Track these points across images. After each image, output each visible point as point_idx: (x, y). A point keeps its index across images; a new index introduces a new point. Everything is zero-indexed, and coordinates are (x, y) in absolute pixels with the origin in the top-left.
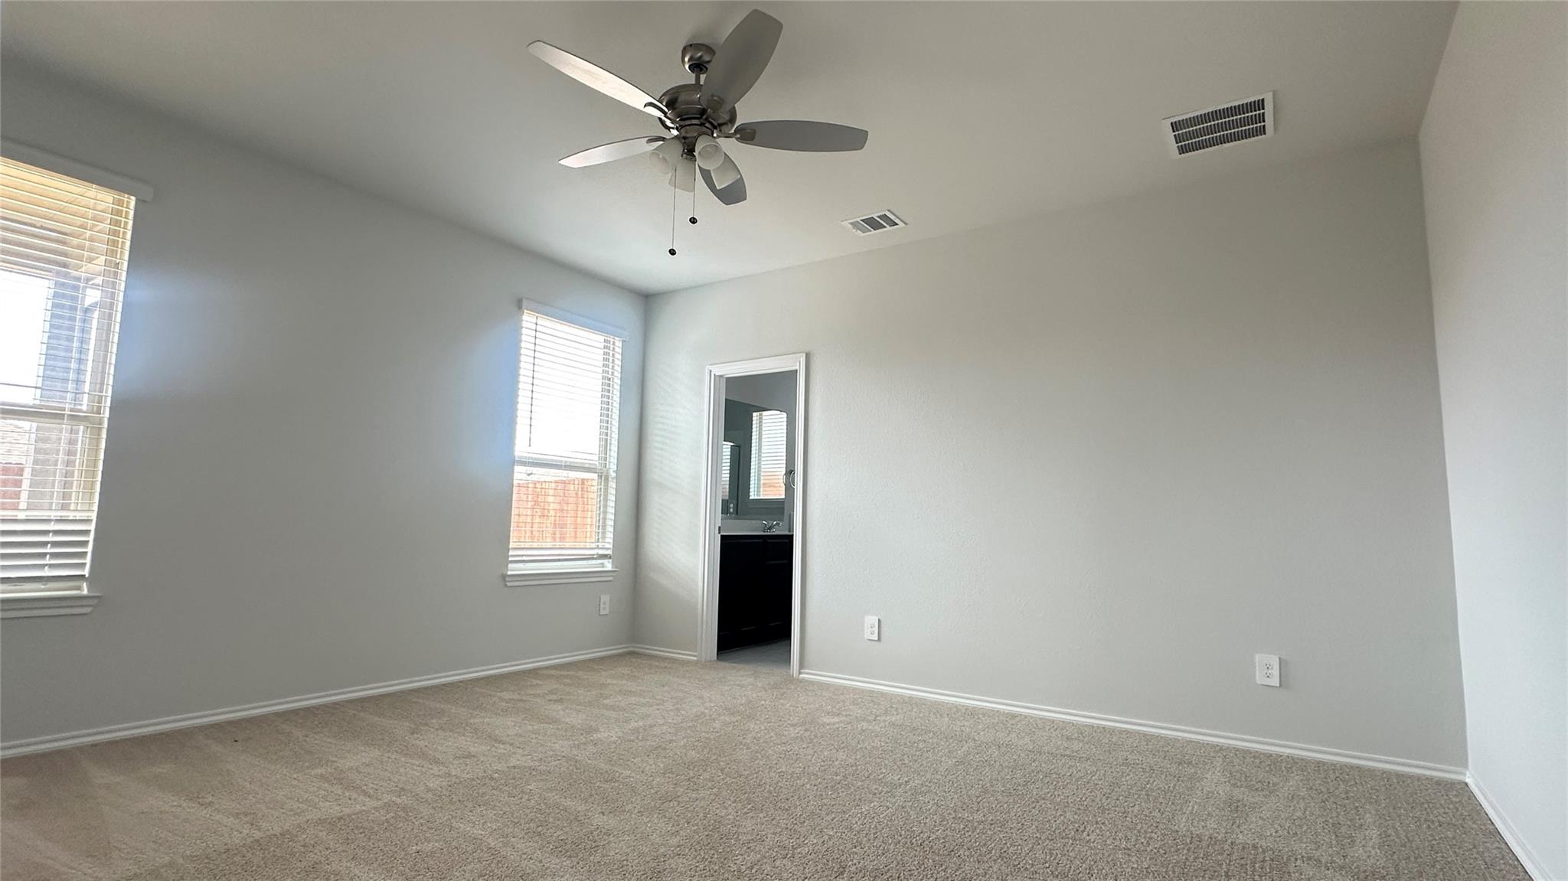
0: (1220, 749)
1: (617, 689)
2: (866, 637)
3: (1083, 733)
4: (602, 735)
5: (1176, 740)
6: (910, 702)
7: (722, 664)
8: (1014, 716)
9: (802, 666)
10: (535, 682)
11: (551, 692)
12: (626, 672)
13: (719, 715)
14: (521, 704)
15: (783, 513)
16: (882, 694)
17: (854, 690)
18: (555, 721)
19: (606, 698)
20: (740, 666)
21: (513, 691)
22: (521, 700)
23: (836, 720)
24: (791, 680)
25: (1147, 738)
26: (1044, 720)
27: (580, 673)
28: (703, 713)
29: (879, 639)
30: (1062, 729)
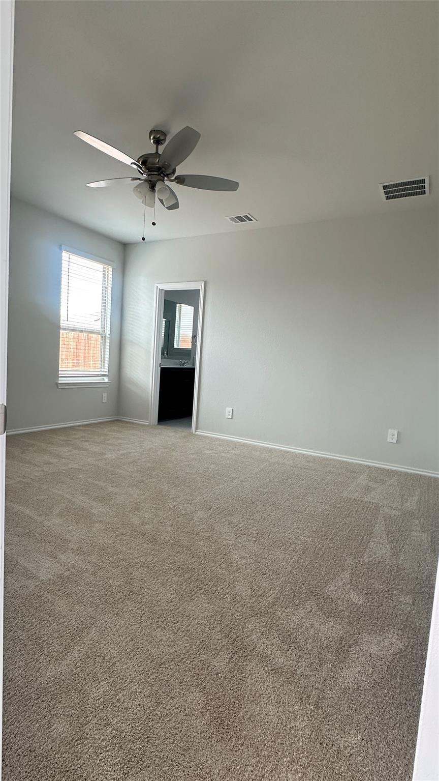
0: (369, 467)
1: (113, 436)
2: (227, 417)
3: (315, 459)
4: (109, 456)
5: (353, 463)
6: (243, 445)
7: (160, 427)
8: (287, 452)
9: (197, 428)
10: (74, 432)
11: (82, 437)
12: (116, 429)
13: (160, 449)
14: (69, 442)
15: (190, 356)
16: (232, 442)
17: (220, 439)
18: (86, 450)
19: (108, 440)
20: (168, 427)
21: (65, 436)
22: (69, 440)
23: (211, 452)
24: (191, 434)
25: (341, 462)
26: (300, 454)
27: (94, 429)
28: (152, 448)
29: (232, 418)
30: (307, 458)
